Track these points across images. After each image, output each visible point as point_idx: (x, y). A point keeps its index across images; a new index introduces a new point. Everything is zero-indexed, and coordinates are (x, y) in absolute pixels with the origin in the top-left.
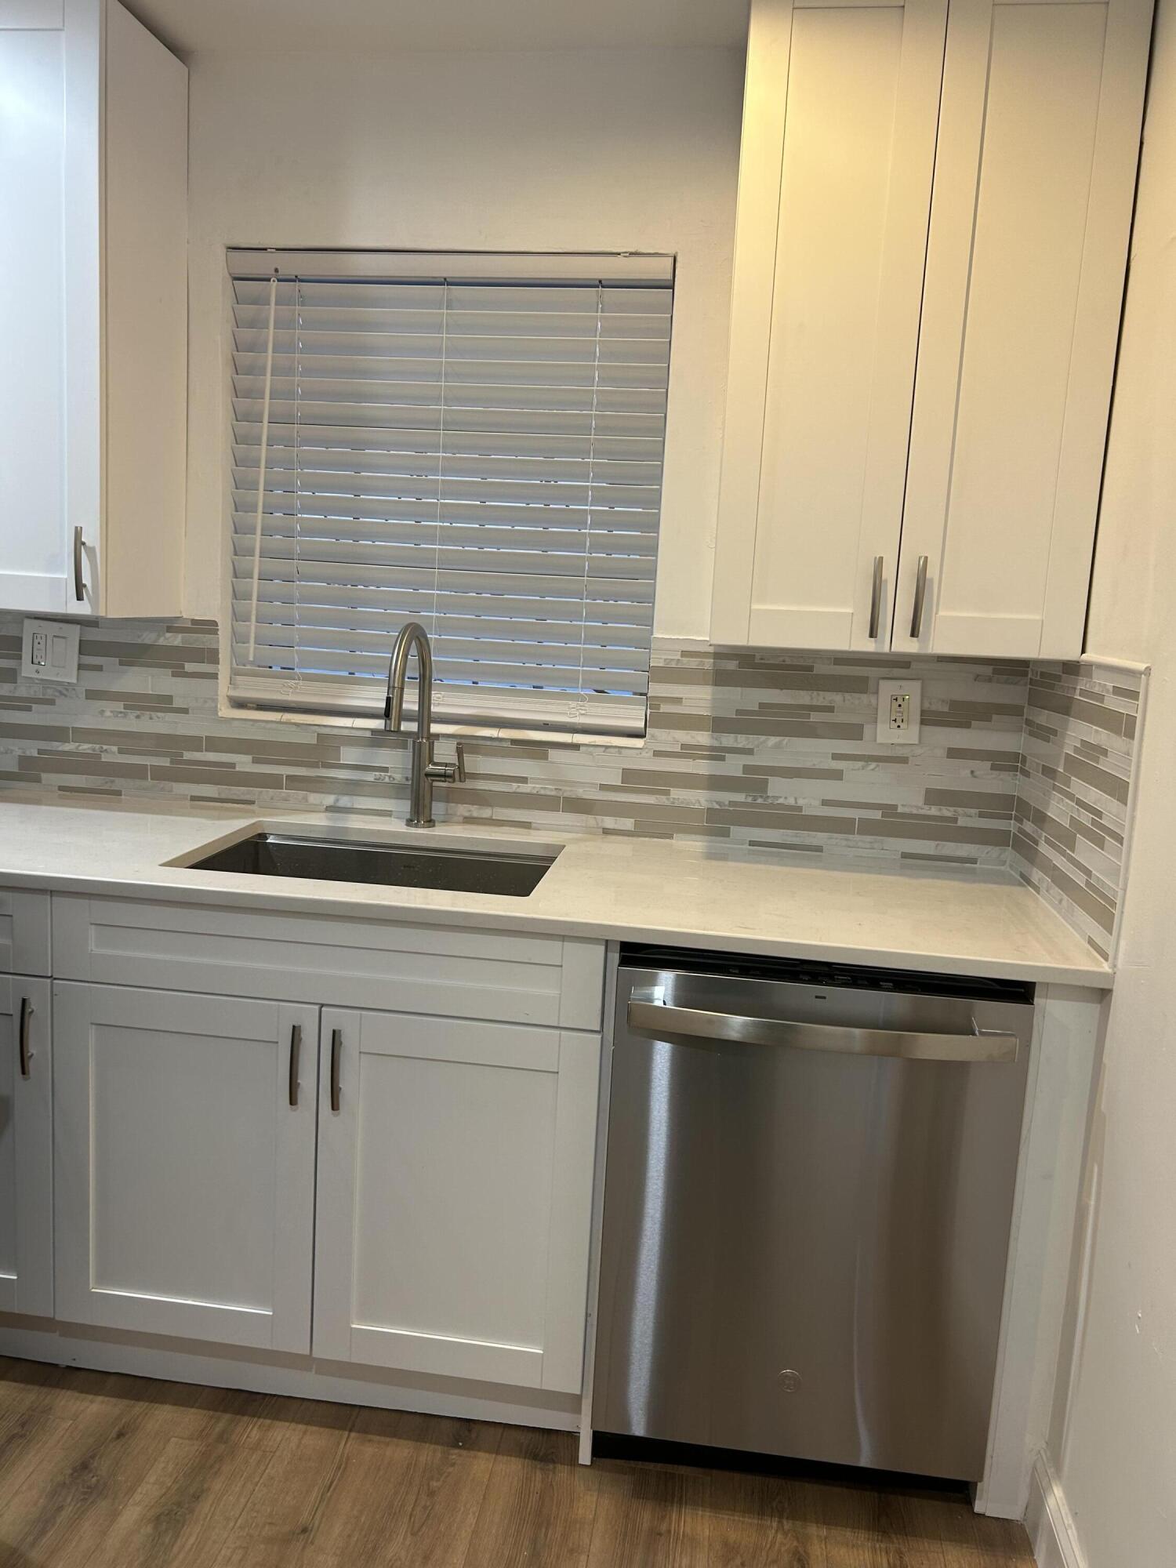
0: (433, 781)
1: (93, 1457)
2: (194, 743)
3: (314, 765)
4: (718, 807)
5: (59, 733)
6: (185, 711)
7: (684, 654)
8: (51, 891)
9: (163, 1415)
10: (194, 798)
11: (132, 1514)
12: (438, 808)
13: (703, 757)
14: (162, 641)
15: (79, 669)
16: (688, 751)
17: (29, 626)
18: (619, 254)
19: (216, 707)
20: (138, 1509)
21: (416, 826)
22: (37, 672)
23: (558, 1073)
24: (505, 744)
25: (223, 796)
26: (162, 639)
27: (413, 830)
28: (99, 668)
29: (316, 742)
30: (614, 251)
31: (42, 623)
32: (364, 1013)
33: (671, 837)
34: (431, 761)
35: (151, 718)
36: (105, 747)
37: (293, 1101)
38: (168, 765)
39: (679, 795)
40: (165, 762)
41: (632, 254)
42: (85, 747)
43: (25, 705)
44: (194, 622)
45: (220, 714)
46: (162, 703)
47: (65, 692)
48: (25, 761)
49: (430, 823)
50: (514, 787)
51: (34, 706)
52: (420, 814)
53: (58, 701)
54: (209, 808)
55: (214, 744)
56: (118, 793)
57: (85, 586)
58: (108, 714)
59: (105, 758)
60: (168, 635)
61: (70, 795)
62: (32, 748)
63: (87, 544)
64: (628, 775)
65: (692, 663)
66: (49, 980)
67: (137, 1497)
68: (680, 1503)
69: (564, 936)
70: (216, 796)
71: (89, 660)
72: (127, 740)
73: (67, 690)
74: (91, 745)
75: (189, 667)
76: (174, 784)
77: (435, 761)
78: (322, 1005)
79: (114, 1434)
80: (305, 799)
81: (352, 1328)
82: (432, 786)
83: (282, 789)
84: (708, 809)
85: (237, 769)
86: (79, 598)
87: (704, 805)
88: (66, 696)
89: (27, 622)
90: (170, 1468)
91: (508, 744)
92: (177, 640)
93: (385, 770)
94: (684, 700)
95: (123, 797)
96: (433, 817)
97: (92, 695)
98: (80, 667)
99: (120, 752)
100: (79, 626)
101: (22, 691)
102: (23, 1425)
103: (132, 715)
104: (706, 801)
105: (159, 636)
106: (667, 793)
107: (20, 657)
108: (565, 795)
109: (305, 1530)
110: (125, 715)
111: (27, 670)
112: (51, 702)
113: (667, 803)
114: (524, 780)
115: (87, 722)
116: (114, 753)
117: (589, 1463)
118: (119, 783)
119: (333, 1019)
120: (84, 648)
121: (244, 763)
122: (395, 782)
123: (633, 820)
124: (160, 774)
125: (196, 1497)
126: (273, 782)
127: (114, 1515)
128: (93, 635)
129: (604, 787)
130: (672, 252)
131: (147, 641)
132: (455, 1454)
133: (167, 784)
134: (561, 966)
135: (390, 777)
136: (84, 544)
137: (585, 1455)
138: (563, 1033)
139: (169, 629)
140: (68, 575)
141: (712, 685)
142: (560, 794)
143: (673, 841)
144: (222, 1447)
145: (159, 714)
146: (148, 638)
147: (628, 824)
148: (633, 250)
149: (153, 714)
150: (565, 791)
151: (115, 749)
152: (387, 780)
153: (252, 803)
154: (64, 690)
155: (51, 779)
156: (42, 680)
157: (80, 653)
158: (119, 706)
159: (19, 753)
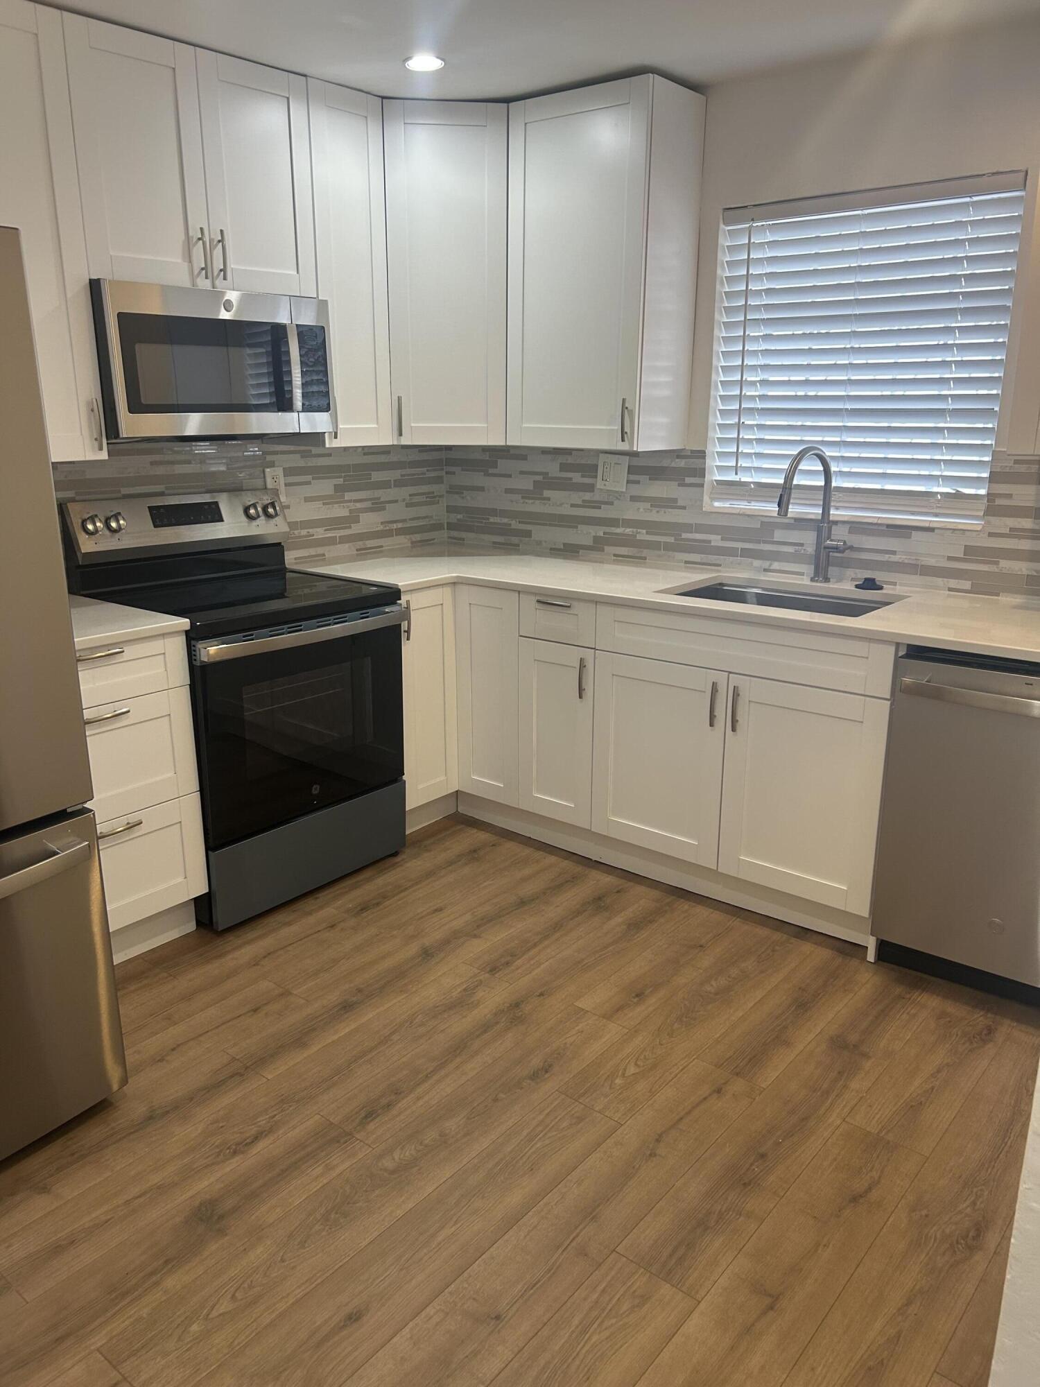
0: (830, 552)
1: (604, 896)
2: (689, 528)
3: (759, 542)
4: (1035, 574)
5: (614, 522)
6: (684, 508)
7: (1016, 462)
8: (596, 602)
9: (640, 889)
10: (686, 562)
11: (618, 919)
12: (833, 571)
13: (1027, 538)
14: (673, 465)
15: (627, 483)
16: (1014, 533)
17: (602, 457)
18: (984, 175)
19: (702, 505)
20: (622, 919)
21: (817, 581)
22: (605, 485)
23: (862, 722)
24: (881, 528)
25: (703, 561)
26: (673, 463)
27: (814, 584)
28: (638, 482)
29: (759, 527)
30: (981, 173)
31: (609, 456)
32: (752, 678)
33: (998, 595)
34: (829, 538)
35: (665, 512)
36: (639, 530)
37: (711, 725)
38: (673, 541)
39: (1005, 565)
40: (671, 540)
41: (993, 174)
42: (628, 531)
43: (596, 505)
44: (692, 451)
45: (704, 509)
46: (671, 503)
47: (619, 497)
48: (596, 539)
49: (827, 580)
50: (886, 557)
51: (603, 506)
52: (821, 573)
53: (615, 502)
54: (695, 568)
55: (699, 528)
56: (645, 559)
57: (626, 433)
58: (641, 510)
59: (638, 537)
60: (677, 460)
61: (620, 559)
62: (600, 531)
63: (629, 408)
64: (969, 550)
65: (1023, 468)
66: (593, 650)
67: (622, 914)
68: (923, 990)
69: (870, 639)
70: (699, 561)
71: (632, 477)
72: (651, 526)
73: (620, 496)
74: (631, 529)
75: (688, 480)
76: (676, 553)
77: (832, 538)
78: (730, 673)
79: (615, 891)
80: (752, 563)
81: (739, 859)
82: (828, 556)
83: (738, 557)
84: (1028, 575)
85: (712, 544)
86: (623, 440)
87: (1025, 572)
88: (619, 499)
89: (601, 455)
90: (640, 908)
91: (884, 528)
92: (681, 463)
93: (802, 545)
94: (1013, 496)
95: (647, 561)
96: (829, 576)
97: (634, 499)
98: (628, 482)
99: (647, 533)
100: (628, 457)
101: (597, 497)
102: (573, 878)
103: (654, 510)
104: (1027, 569)
105: (672, 461)
106: (997, 563)
107: (596, 477)
108: (923, 563)
109: (701, 946)
110: (651, 511)
111: (599, 484)
112: (612, 503)
113: (997, 570)
114: (894, 553)
115: (629, 515)
116: (643, 534)
117: (873, 961)
118: (645, 552)
119: (734, 680)
120: (631, 470)
121: (716, 540)
122: (808, 553)
123: (970, 582)
124: (668, 547)
125: (650, 922)
126: (731, 552)
127: (609, 919)
128: (636, 462)
129: (950, 558)
130: (1023, 168)
131: (665, 465)
132: (793, 940)
133: (670, 553)
134: (867, 658)
135: (805, 550)
136: (627, 408)
137: (871, 957)
138: (868, 698)
139: (678, 457)
140: (618, 427)
141: (1036, 484)
142: (919, 563)
143: (999, 598)
144: (667, 908)
145: (670, 510)
146: (666, 463)
147: (967, 585)
148: (995, 171)
149: (666, 510)
150: (922, 561)
151: (644, 531)
152: (802, 552)
153: (720, 565)
154: (619, 495)
155: (610, 550)
156: (608, 490)
157: (629, 473)
158: (648, 505)
159: (593, 534)
